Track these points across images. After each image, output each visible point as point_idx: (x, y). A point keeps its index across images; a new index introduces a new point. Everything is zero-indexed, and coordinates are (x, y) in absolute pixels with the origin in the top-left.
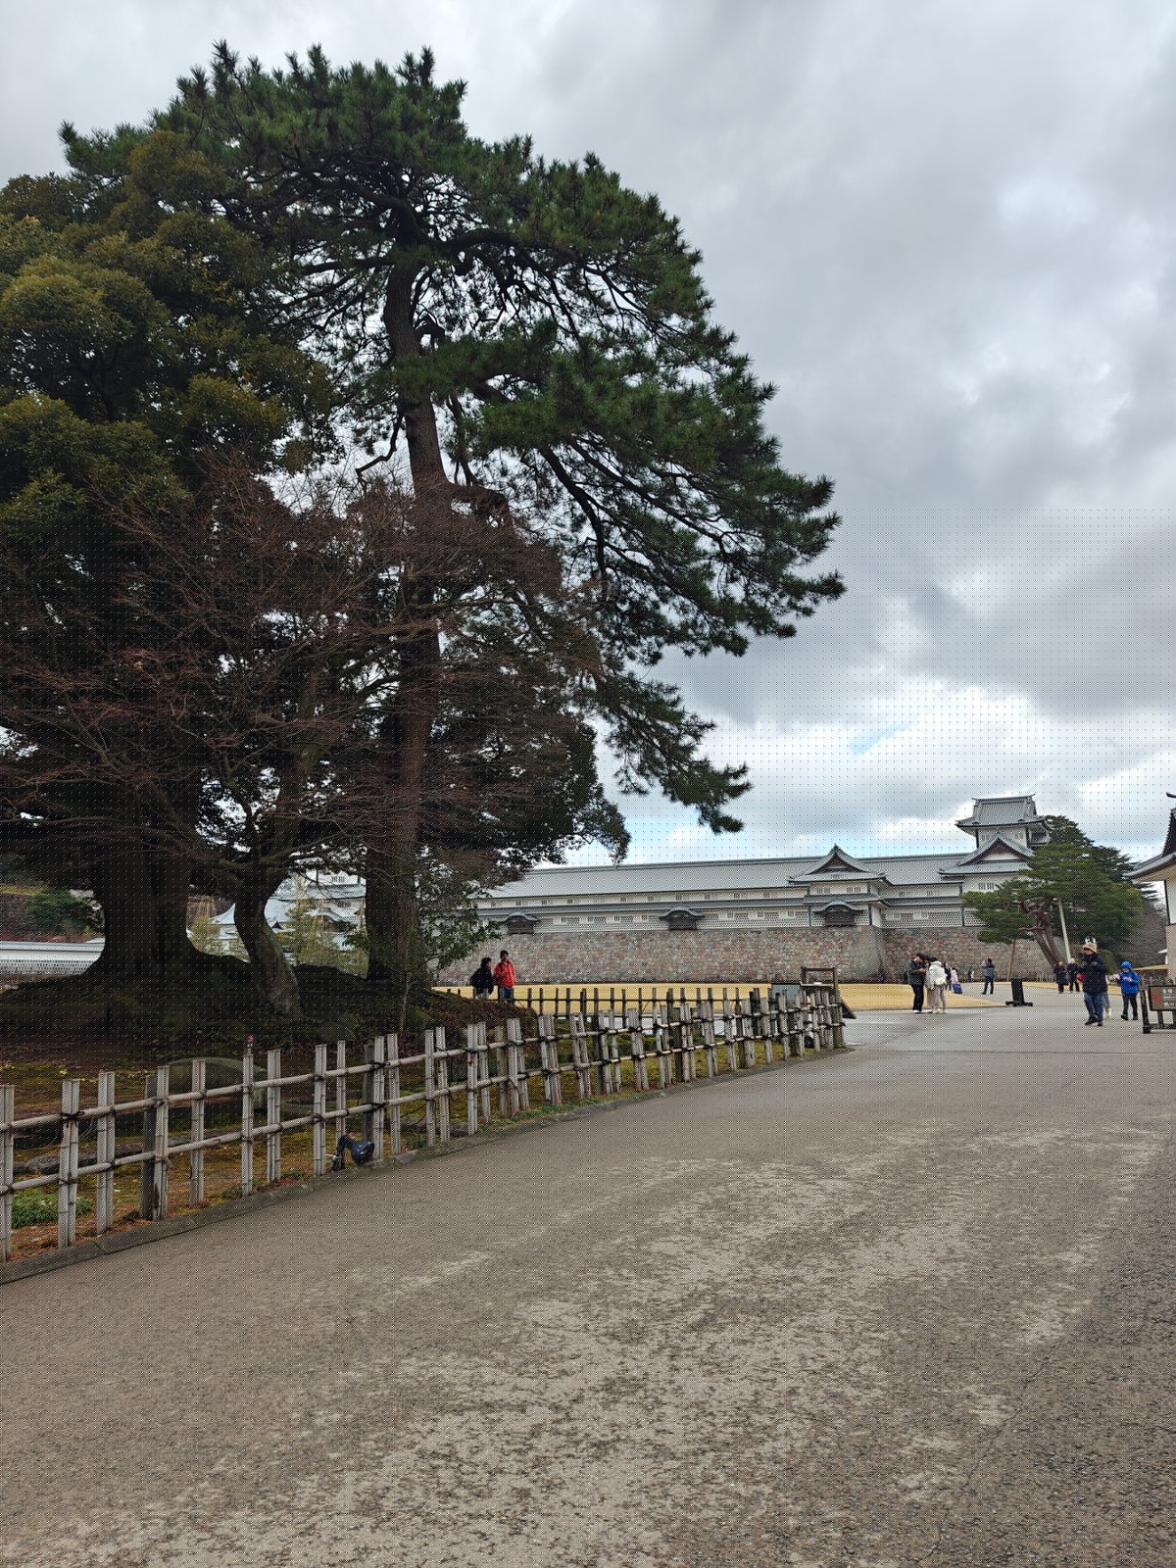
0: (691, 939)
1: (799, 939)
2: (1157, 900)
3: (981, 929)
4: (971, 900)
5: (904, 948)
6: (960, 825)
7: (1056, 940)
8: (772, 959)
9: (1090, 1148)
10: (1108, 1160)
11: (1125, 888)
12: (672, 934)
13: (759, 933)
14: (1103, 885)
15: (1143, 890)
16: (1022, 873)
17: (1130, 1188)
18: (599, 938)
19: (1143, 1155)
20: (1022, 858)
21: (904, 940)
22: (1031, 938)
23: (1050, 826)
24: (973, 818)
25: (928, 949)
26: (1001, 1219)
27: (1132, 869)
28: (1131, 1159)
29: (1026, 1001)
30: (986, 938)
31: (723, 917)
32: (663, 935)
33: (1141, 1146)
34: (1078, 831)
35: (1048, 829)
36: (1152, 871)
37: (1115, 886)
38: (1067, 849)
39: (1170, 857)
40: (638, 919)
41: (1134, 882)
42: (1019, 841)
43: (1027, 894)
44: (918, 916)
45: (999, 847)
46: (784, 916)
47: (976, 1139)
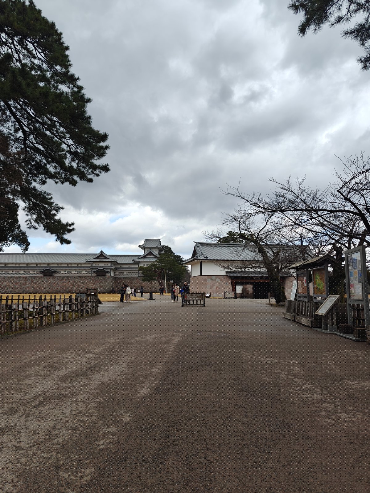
0: (51, 279)
1: (88, 279)
2: (189, 270)
3: (143, 277)
4: (141, 269)
5: (120, 283)
6: (140, 246)
7: (163, 281)
8: (79, 286)
9: (164, 339)
10: (168, 342)
11: (182, 267)
12: (44, 277)
13: (75, 277)
14: (176, 266)
15: (186, 267)
16: (156, 261)
17: (172, 349)
18: (16, 278)
19: (177, 340)
20: (156, 257)
21: (120, 280)
22: (156, 280)
23: (164, 248)
24: (144, 245)
25: (127, 283)
26: (137, 361)
27: (183, 262)
28: (173, 341)
29: (153, 298)
30: (144, 280)
31: (63, 272)
32: (41, 278)
33: (176, 338)
34: (171, 250)
35: (164, 249)
36: (189, 262)
37: (179, 266)
38: (168, 255)
39: (193, 259)
40: (32, 272)
41: (184, 265)
42: (156, 252)
43: (156, 268)
44: (125, 273)
45: (150, 254)
46: (83, 272)
47: (134, 339)
